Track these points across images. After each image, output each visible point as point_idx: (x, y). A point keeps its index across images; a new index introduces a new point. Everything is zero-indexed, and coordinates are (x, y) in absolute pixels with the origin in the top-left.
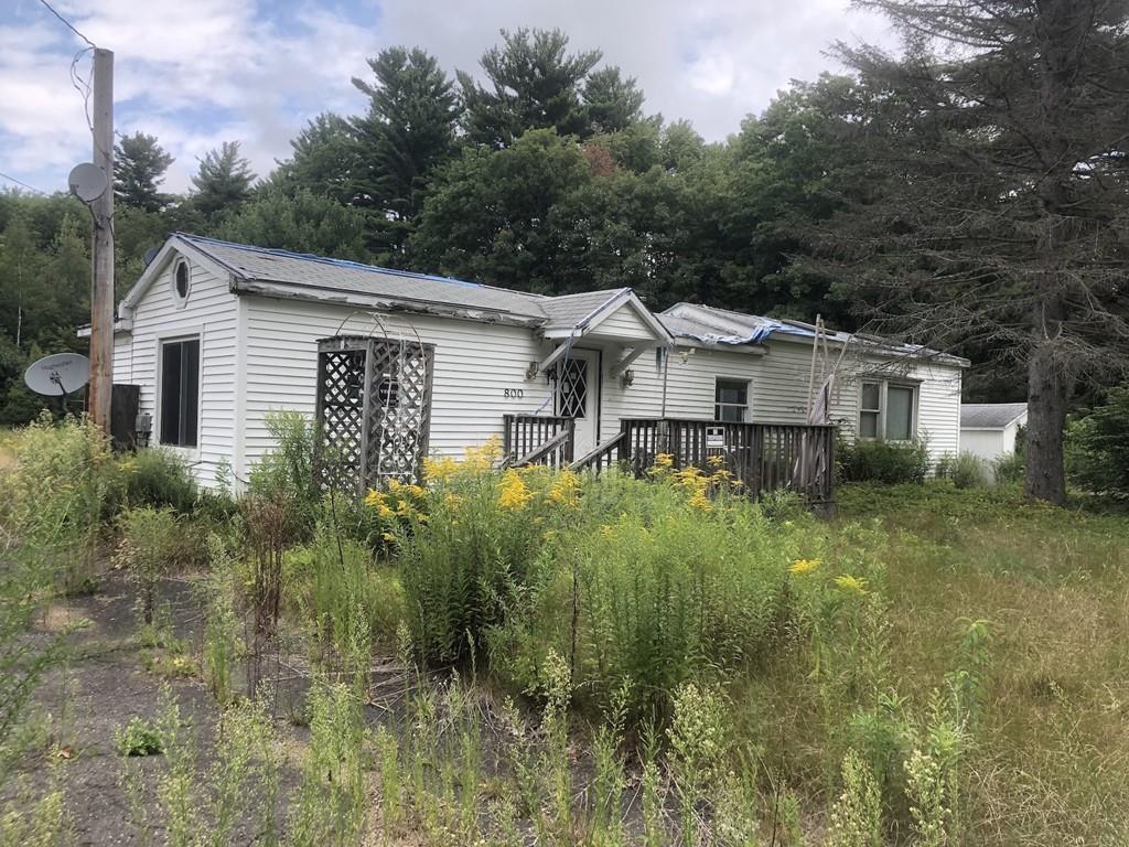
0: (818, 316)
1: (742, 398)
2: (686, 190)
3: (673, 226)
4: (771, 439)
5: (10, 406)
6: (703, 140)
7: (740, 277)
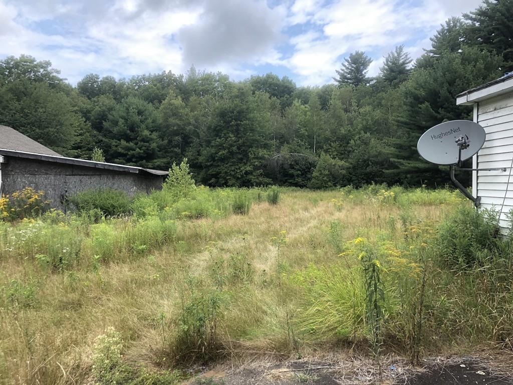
5: (313, 180)
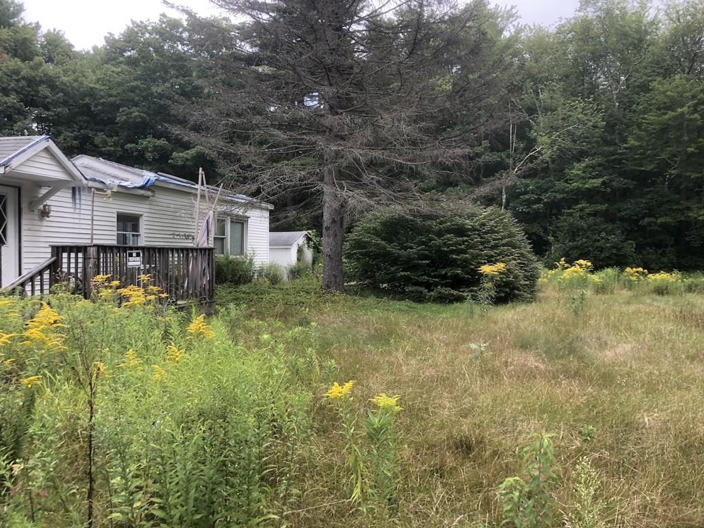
0: (201, 169)
1: (136, 228)
2: (64, 78)
3: (56, 104)
4: (174, 259)
6: (73, 46)
7: (109, 144)
